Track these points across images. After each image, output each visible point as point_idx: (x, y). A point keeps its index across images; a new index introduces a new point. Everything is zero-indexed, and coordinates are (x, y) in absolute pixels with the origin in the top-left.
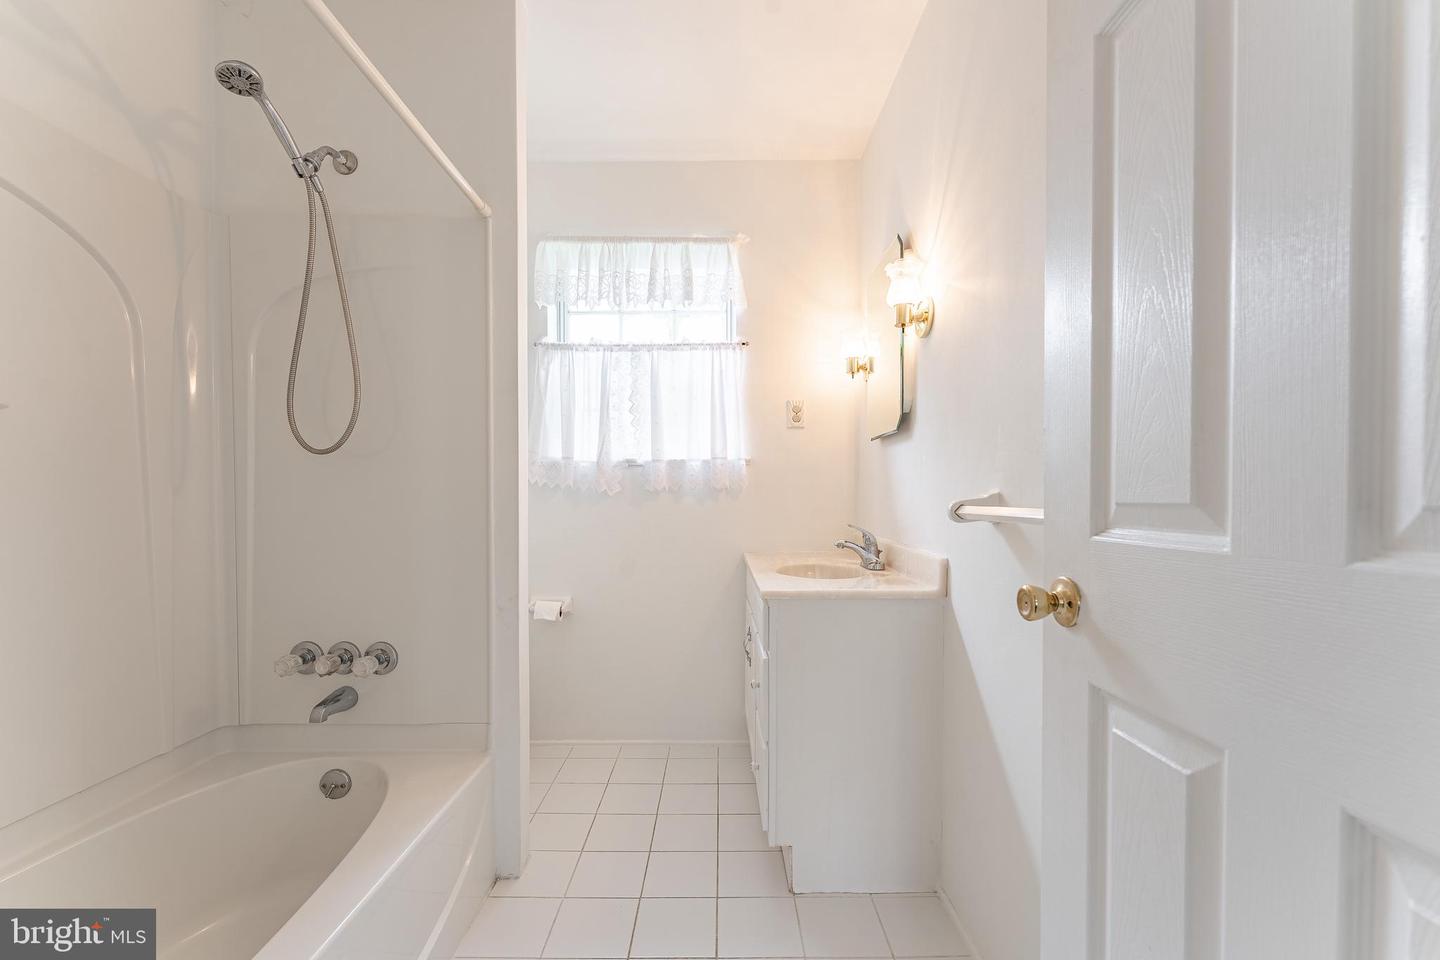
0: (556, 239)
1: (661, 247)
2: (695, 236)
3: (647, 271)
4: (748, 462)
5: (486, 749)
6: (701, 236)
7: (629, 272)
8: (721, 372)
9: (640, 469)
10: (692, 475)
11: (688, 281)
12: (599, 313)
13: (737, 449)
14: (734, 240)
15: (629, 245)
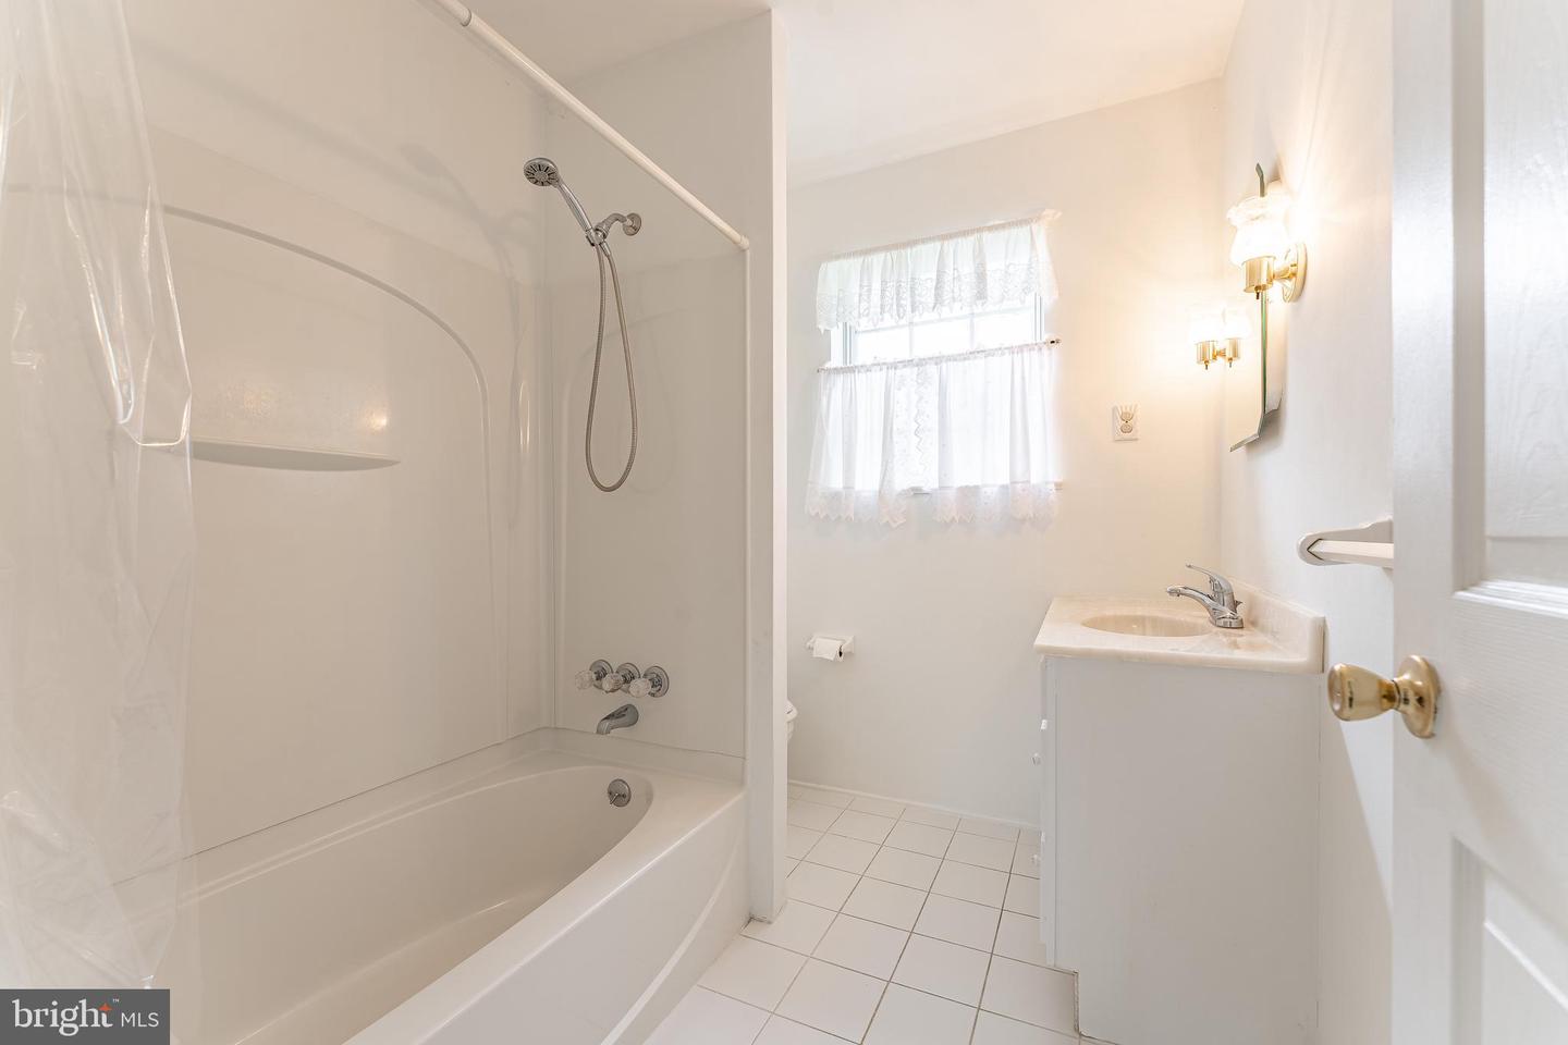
0: (838, 257)
1: (949, 245)
2: (991, 223)
3: (934, 276)
4: (1059, 486)
5: (741, 783)
6: (997, 222)
7: (913, 279)
8: (1023, 378)
9: (928, 497)
10: (986, 504)
11: (981, 277)
12: (884, 329)
13: (1044, 469)
14: (1039, 218)
15: (914, 249)
